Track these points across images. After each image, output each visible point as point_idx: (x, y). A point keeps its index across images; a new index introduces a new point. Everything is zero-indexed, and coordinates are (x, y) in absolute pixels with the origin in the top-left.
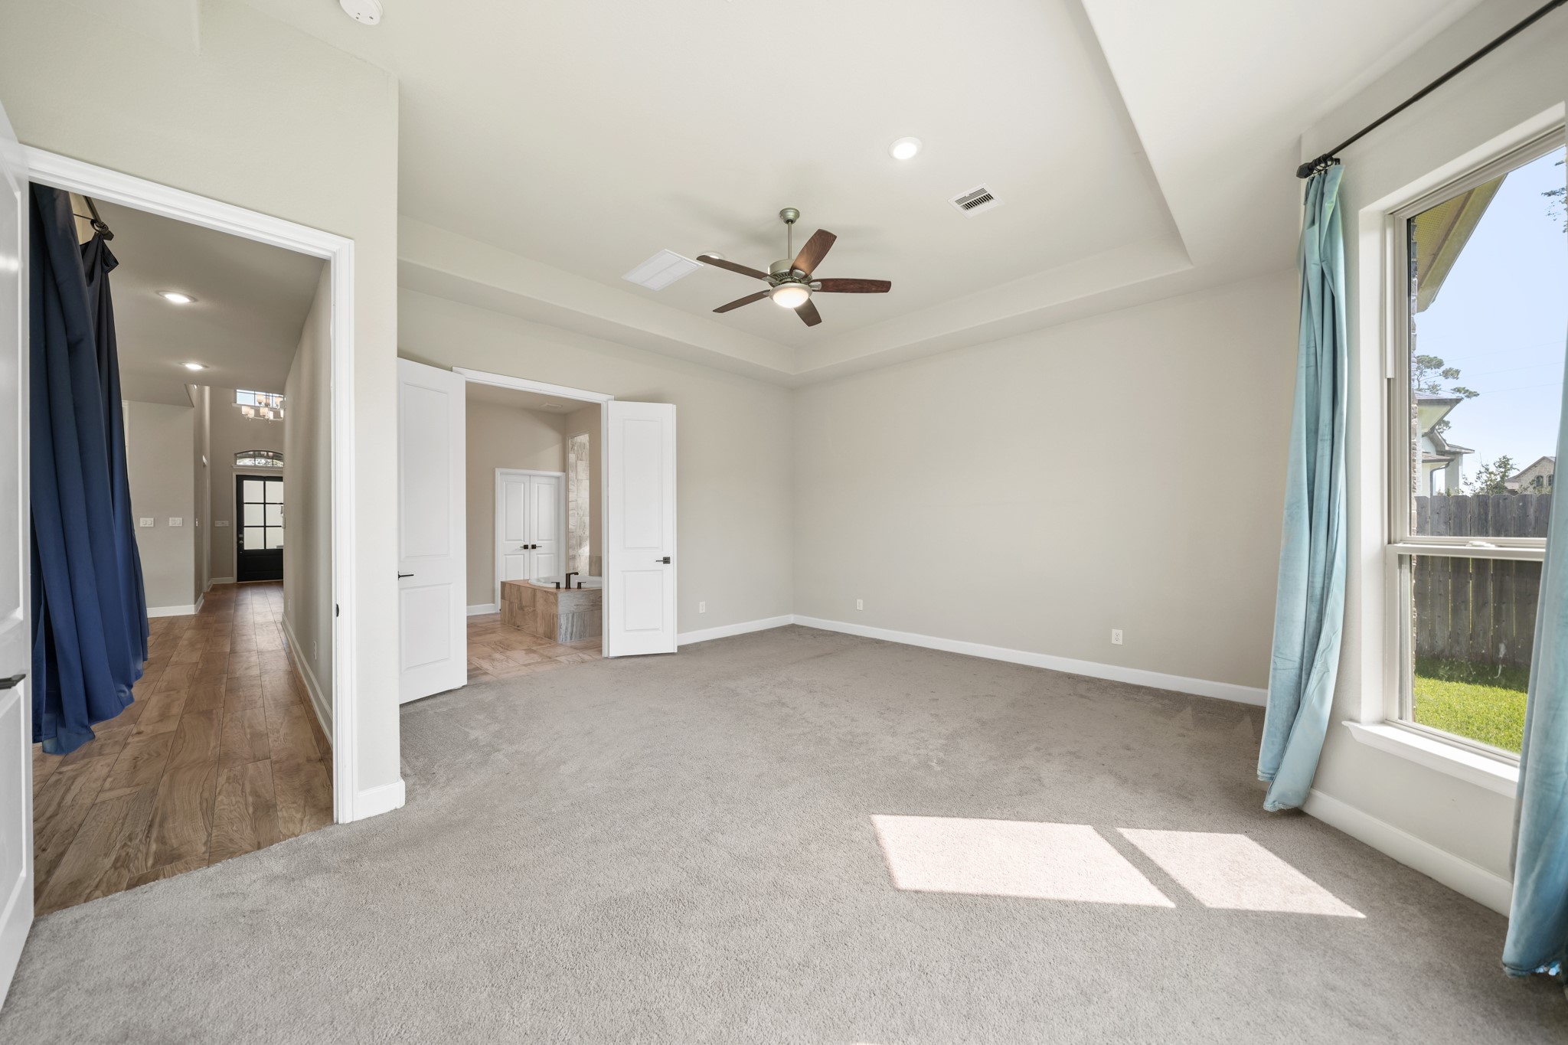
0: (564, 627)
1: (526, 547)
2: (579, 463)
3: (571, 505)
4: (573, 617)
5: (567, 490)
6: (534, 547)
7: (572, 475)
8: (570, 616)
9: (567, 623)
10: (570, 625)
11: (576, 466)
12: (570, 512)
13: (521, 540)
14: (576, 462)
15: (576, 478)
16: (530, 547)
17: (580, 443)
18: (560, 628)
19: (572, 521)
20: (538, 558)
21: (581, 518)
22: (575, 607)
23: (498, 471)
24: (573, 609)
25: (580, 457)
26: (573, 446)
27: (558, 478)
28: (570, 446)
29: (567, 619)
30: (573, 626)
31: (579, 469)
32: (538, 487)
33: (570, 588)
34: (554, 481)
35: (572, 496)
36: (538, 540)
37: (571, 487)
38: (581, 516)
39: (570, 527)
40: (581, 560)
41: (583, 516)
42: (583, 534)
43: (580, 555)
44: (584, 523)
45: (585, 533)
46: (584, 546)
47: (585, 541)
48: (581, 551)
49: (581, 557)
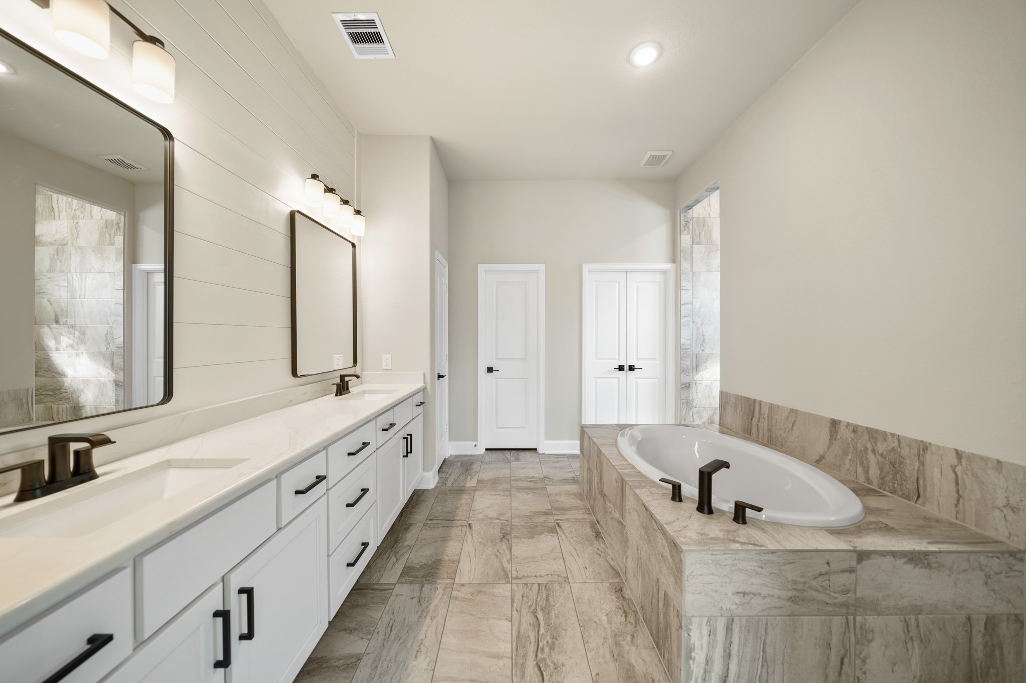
0: (699, 656)
1: (621, 368)
2: (696, 247)
3: (684, 310)
4: (729, 628)
5: (678, 288)
6: (632, 368)
7: (685, 265)
8: (721, 625)
9: (712, 646)
10: (718, 652)
11: (692, 253)
12: (683, 320)
13: (615, 359)
14: (691, 247)
15: (692, 268)
16: (626, 368)
17: (698, 219)
18: (689, 657)
19: (685, 333)
20: (637, 383)
21: (698, 329)
22: (737, 599)
23: (586, 268)
24: (727, 605)
25: (697, 240)
26: (687, 222)
27: (665, 272)
28: (683, 223)
29: (712, 633)
30: (728, 655)
31: (696, 256)
32: (638, 287)
33: (710, 512)
34: (659, 278)
35: (685, 296)
36: (638, 359)
37: (683, 283)
38: (699, 325)
39: (682, 341)
40: (698, 390)
41: (702, 325)
42: (701, 352)
43: (696, 383)
44: (703, 335)
45: (703, 350)
46: (703, 370)
47: (705, 363)
48: (698, 377)
49: (697, 385)
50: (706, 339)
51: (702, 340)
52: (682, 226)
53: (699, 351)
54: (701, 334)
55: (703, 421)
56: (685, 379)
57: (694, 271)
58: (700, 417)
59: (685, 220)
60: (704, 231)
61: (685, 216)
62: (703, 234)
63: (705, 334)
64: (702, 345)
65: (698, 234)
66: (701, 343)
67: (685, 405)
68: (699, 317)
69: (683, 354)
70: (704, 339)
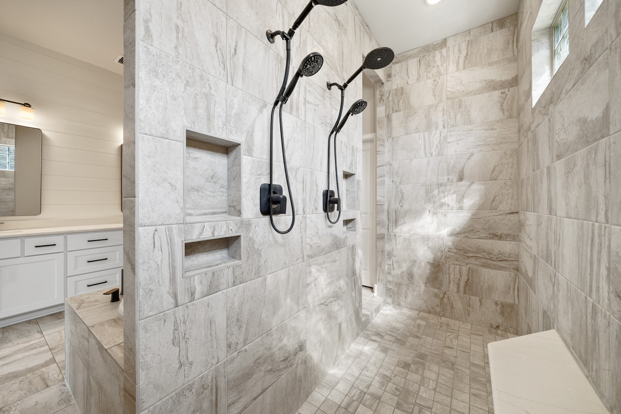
2: (395, 115)
3: (380, 171)
7: (380, 133)
12: (378, 180)
17: (397, 89)
19: (381, 191)
21: (397, 187)
25: (396, 108)
28: (378, 97)
31: (395, 123)
35: (380, 159)
37: (379, 148)
38: (397, 184)
39: (378, 198)
40: (398, 241)
41: (400, 183)
42: (400, 208)
43: (395, 235)
44: (402, 193)
45: (402, 206)
46: (402, 224)
47: (403, 217)
48: (397, 230)
49: (396, 237)
50: (404, 196)
51: (401, 196)
52: (378, 100)
53: (398, 207)
54: (400, 191)
55: (402, 270)
56: (382, 231)
57: (393, 136)
58: (400, 267)
59: (381, 94)
60: (402, 99)
61: (380, 91)
62: (401, 101)
63: (403, 191)
64: (401, 201)
65: (396, 103)
66: (400, 199)
67: (380, 253)
68: (398, 177)
69: (379, 209)
70: (402, 196)
